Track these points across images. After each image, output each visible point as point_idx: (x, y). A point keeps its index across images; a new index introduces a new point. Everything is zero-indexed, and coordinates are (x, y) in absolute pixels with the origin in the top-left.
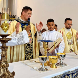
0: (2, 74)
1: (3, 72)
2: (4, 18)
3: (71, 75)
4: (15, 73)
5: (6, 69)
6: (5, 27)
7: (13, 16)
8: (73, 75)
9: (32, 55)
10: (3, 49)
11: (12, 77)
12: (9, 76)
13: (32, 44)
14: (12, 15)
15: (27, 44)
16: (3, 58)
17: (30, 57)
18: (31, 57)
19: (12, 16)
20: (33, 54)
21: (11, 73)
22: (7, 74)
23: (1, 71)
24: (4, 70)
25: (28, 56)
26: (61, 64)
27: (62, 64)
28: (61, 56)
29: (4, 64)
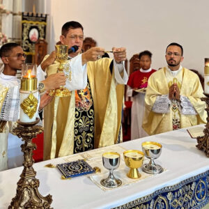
0: (27, 201)
1: (28, 198)
2: (27, 89)
3: (169, 195)
4: (53, 198)
5: (35, 190)
6: (29, 108)
7: (39, 15)
8: (174, 194)
9: (92, 136)
10: (26, 151)
11: (46, 206)
12: (41, 205)
13: (92, 110)
14: (37, 14)
15: (79, 113)
16: (27, 169)
17: (86, 141)
18: (88, 141)
19: (37, 16)
20: (93, 134)
21: (44, 198)
22: (36, 200)
23: (25, 195)
24: (30, 194)
25: (81, 138)
26: (151, 168)
27: (154, 169)
28: (152, 151)
29: (30, 181)
